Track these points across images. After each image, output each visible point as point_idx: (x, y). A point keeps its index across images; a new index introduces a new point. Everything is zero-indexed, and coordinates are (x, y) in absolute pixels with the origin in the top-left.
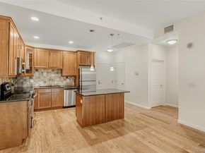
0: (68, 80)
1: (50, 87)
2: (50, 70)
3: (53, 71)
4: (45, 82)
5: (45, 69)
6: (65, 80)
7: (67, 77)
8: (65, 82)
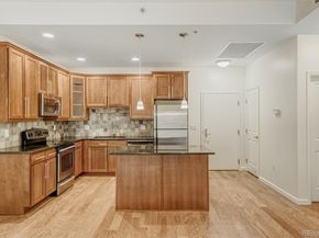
0: (143, 128)
1: (114, 138)
2: (113, 111)
3: (118, 111)
4: (106, 130)
5: (105, 108)
6: (137, 127)
7: (141, 122)
8: (137, 130)
